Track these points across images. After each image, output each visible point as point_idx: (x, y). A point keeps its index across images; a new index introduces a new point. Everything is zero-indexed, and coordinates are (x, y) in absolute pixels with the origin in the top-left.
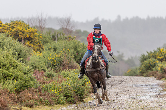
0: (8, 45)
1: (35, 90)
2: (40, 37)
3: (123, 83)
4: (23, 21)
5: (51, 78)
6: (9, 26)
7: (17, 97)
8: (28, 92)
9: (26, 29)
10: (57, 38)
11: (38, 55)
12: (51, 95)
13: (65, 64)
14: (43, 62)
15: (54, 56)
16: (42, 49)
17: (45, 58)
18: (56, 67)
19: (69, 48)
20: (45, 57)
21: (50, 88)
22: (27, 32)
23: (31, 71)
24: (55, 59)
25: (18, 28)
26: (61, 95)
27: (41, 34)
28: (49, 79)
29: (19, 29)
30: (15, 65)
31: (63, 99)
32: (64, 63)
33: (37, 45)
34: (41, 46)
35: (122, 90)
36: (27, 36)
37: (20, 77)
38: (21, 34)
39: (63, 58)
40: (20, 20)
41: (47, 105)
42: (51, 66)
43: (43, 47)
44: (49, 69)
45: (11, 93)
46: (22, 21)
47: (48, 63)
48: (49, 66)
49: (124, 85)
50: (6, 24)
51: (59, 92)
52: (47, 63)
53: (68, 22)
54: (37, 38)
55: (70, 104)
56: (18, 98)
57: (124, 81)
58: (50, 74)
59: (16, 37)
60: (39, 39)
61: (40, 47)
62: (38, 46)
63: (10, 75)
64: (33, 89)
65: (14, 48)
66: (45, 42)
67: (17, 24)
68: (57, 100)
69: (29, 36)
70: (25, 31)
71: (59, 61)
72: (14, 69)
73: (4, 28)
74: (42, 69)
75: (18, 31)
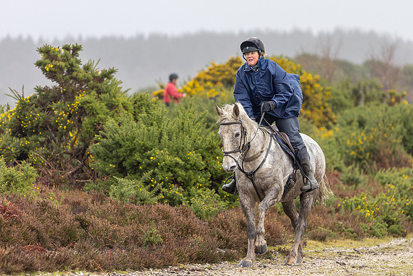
10: (363, 96)
12: (359, 219)
13: (383, 157)
14: (337, 153)
15: (360, 138)
18: (364, 163)
19: (392, 121)
20: (340, 140)
21: (357, 205)
24: (362, 145)
28: (350, 188)
31: (382, 227)
32: (382, 154)
51: (374, 214)
54: (319, 96)
55: (394, 236)
58: (352, 178)
61: (327, 116)
62: (321, 114)
66: (337, 104)
74: (335, 166)
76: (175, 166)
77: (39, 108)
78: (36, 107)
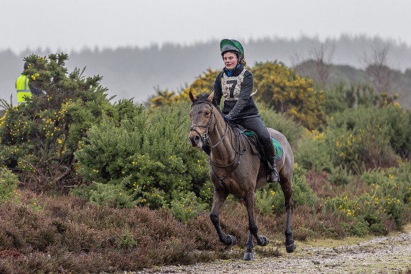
4: (283, 62)
5: (341, 186)
7: (275, 222)
9: (289, 81)
10: (356, 98)
11: (315, 138)
14: (326, 154)
15: (348, 139)
18: (353, 164)
20: (330, 142)
21: (338, 205)
22: (291, 87)
24: (351, 147)
25: (272, 77)
26: (359, 218)
29: (273, 81)
31: (363, 226)
33: (313, 114)
36: (292, 95)
38: (278, 92)
41: (332, 236)
46: (280, 63)
51: (355, 214)
55: (375, 235)
56: (278, 225)
59: (268, 98)
60: (318, 101)
61: (320, 119)
62: (315, 117)
64: (305, 207)
67: (270, 70)
69: (296, 96)
70: (287, 84)
71: (360, 152)
74: (323, 167)
75: (272, 84)
76: (157, 170)
77: (27, 116)
78: (25, 115)
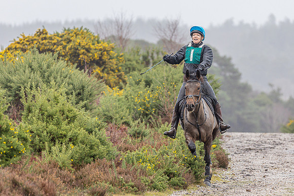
0: (59, 77)
1: (109, 163)
2: (121, 58)
3: (277, 147)
4: (88, 28)
5: (140, 139)
6: (60, 39)
7: (74, 177)
8: (95, 168)
9: (93, 44)
10: (151, 61)
11: (115, 95)
12: (140, 173)
13: (167, 112)
14: (125, 109)
15: (145, 95)
16: (124, 82)
17: (130, 100)
18: (150, 118)
19: (174, 80)
20: (129, 97)
21: (138, 159)
22: (95, 49)
23: (103, 127)
24: (149, 102)
25: (78, 41)
26: (158, 173)
27: (122, 54)
28: (136, 140)
29: (79, 43)
30: (70, 115)
31: (163, 180)
32: (166, 109)
33: (114, 74)
34: (123, 77)
35: (275, 162)
36: (96, 57)
37: (80, 138)
38: (83, 53)
39: (163, 100)
40: (82, 27)
41: (132, 191)
42: (141, 116)
43: (126, 79)
44: (137, 122)
45: (64, 170)
46: (86, 29)
47: (134, 109)
48: (137, 115)
49: (280, 151)
50: (56, 34)
51: (154, 168)
52: (132, 110)
53: (174, 29)
54: (114, 61)
55: (175, 189)
56: (76, 179)
57: (281, 144)
58: (138, 131)
59: (75, 59)
60: (118, 62)
61: (120, 78)
62: (116, 76)
63: (61, 134)
64: (104, 160)
65: (70, 81)
66: (129, 68)
67: (76, 35)
68: (152, 182)
70: (92, 47)
71: (157, 107)
72: (69, 123)
73: (50, 41)
74: (123, 121)
75: (79, 47)
